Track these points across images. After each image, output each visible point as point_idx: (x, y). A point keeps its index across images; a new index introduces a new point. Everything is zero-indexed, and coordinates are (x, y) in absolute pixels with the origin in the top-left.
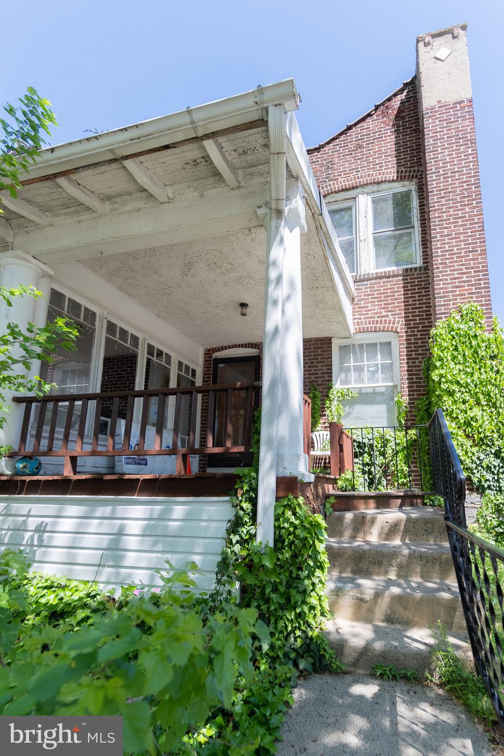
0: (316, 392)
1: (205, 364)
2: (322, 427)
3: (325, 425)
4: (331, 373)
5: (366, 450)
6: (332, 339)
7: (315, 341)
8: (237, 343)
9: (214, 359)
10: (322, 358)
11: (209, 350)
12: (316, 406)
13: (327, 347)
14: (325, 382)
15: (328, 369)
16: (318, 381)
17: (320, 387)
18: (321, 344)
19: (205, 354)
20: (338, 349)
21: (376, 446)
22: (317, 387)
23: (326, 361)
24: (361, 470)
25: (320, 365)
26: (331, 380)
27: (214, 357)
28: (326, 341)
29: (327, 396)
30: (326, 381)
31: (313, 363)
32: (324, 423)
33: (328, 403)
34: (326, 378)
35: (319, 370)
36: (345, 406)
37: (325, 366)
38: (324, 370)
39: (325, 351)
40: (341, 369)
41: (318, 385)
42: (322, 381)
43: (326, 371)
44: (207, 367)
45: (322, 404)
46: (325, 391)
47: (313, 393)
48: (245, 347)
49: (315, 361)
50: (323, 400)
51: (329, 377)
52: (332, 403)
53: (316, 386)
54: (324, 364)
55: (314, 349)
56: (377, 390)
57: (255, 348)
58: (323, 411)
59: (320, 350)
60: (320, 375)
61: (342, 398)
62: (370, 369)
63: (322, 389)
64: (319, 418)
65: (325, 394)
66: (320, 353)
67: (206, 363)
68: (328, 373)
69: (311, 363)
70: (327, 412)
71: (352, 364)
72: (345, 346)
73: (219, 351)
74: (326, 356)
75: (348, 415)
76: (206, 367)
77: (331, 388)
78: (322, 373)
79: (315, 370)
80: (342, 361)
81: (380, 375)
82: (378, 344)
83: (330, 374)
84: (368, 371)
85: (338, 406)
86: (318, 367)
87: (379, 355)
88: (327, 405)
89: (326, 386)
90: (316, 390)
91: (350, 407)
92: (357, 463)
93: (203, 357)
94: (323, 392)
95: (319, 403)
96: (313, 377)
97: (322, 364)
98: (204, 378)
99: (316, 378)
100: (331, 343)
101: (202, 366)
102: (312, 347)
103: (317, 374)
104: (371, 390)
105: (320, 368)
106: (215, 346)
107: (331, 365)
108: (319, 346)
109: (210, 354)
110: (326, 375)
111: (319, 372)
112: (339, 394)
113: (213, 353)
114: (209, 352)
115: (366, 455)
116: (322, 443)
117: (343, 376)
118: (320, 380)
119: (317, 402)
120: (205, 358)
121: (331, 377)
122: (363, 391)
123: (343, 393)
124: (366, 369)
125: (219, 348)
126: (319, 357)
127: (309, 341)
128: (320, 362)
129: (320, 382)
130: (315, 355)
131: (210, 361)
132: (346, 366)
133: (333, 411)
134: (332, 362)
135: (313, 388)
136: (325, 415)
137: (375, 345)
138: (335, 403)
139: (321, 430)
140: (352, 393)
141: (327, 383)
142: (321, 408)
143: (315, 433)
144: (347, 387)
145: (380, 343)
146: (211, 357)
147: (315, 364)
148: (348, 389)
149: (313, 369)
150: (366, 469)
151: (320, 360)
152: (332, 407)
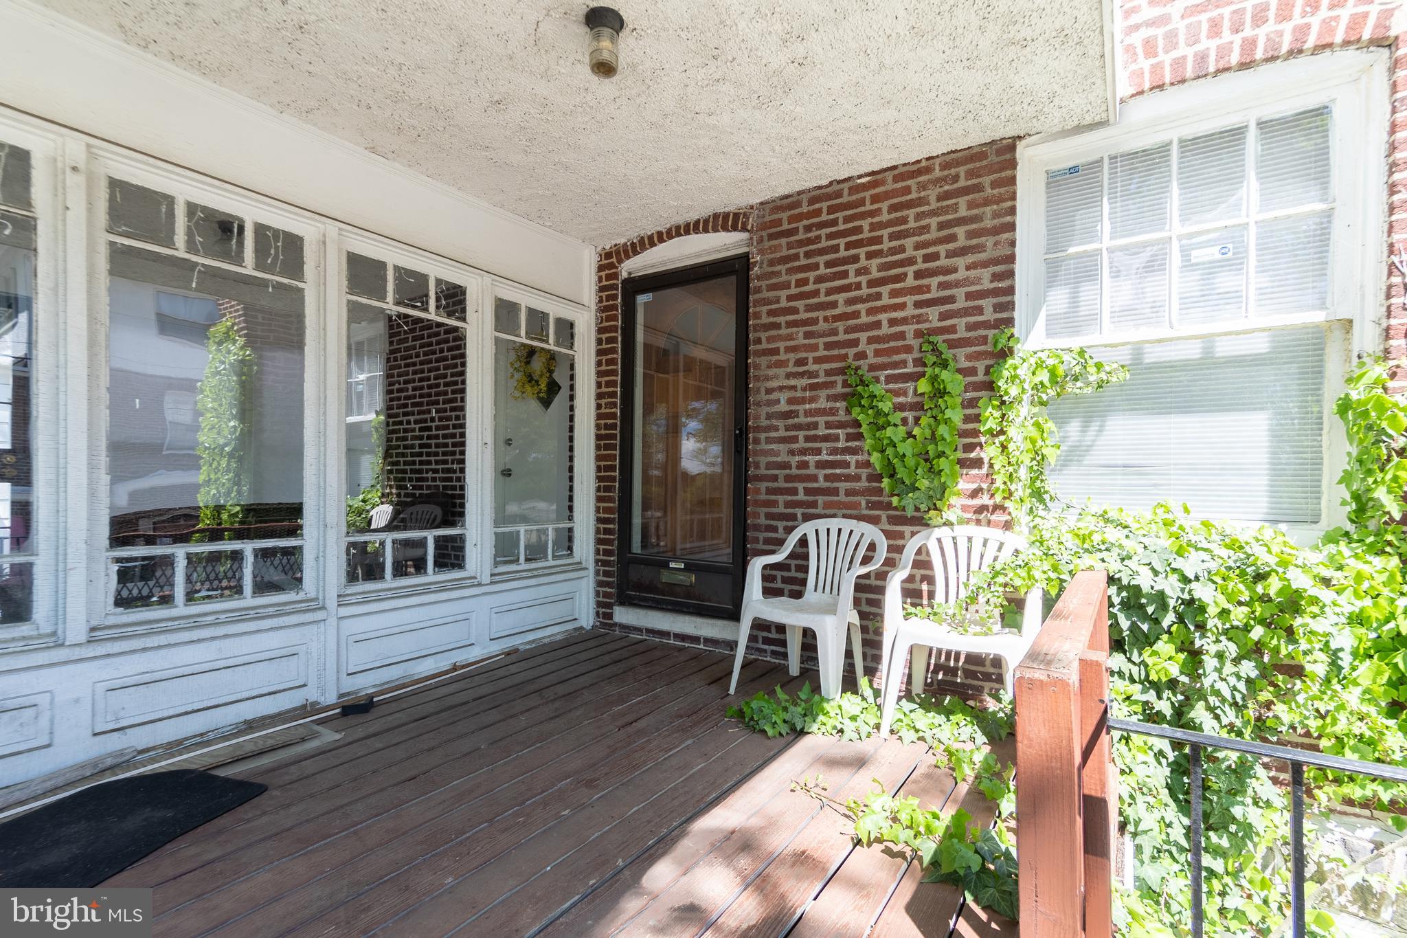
0: (945, 375)
1: (601, 301)
2: (965, 508)
3: (977, 502)
4: (1011, 291)
5: (1169, 619)
6: (1020, 146)
7: (945, 166)
8: (681, 220)
9: (624, 282)
10: (971, 235)
11: (608, 255)
12: (942, 430)
13: (994, 185)
14: (982, 332)
15: (996, 277)
16: (952, 330)
17: (962, 353)
18: (971, 174)
19: (601, 268)
20: (1042, 186)
21: (1224, 613)
22: (948, 354)
23: (989, 241)
24: (1138, 708)
25: (960, 262)
26: (1010, 322)
27: (624, 275)
28: (993, 158)
29: (990, 386)
30: (985, 325)
31: (935, 257)
32: (975, 493)
33: (991, 417)
34: (989, 315)
35: (957, 284)
36: (1061, 420)
37: (985, 264)
38: (978, 280)
39: (987, 202)
40: (1053, 272)
41: (952, 344)
42: (970, 327)
43: (987, 285)
44: (606, 309)
45: (967, 419)
46: (981, 366)
47: (934, 379)
48: (706, 231)
49: (942, 249)
50: (972, 403)
51: (998, 308)
52: (1011, 415)
53: (942, 347)
54: (982, 256)
55: (939, 199)
56: (1224, 349)
57: (735, 228)
58: (969, 448)
59: (962, 201)
60: (961, 303)
61: (1052, 393)
62: (1198, 255)
63: (969, 357)
64: (953, 475)
65: (981, 377)
66: (963, 212)
67: (604, 294)
68: (995, 293)
69: (927, 258)
70: (990, 452)
71: (1106, 243)
72: (1074, 170)
73: (636, 253)
74: (988, 223)
75: (1075, 454)
76: (604, 309)
77: (1004, 354)
78: (969, 296)
79: (942, 286)
80: (1058, 233)
81: (1251, 279)
82: (1252, 134)
83: (1004, 295)
84: (1188, 265)
85: (1037, 425)
86: (955, 270)
87: (1252, 185)
88: (991, 424)
89: (989, 348)
90: (945, 365)
91: (1085, 427)
92: (1120, 674)
93: (594, 278)
94: (972, 372)
95: (956, 416)
96: (933, 313)
97: (970, 259)
98: (599, 342)
99: (943, 317)
100: (1013, 164)
101: (593, 307)
102: (932, 194)
103: (951, 300)
104: (1193, 351)
105: (961, 274)
106: (622, 241)
107: (1011, 259)
108: (962, 183)
109: (612, 266)
110: (987, 303)
111: (960, 293)
112: (1044, 376)
113: (620, 261)
114: (610, 260)
115: (1164, 647)
116: (963, 578)
117: (1058, 298)
118: (961, 323)
119: (948, 413)
120: (600, 279)
121: (1010, 306)
122: (1153, 355)
123: (1061, 371)
124: (1176, 259)
125: (633, 244)
126: (960, 231)
127: (920, 172)
128: (962, 252)
129: (962, 333)
130: (941, 226)
131: (614, 287)
132: (1078, 256)
133: (1011, 447)
134: (1013, 244)
135: (931, 359)
136: (978, 463)
137: (1236, 134)
138: (1023, 410)
139: (961, 522)
140: (1099, 366)
141: (991, 333)
142: (963, 434)
143: (938, 533)
144: (1076, 343)
145: (1261, 124)
146: (614, 276)
147: (943, 262)
148: (1082, 352)
149: (934, 281)
150: (1164, 707)
151: (962, 241)
152: (1012, 431)
